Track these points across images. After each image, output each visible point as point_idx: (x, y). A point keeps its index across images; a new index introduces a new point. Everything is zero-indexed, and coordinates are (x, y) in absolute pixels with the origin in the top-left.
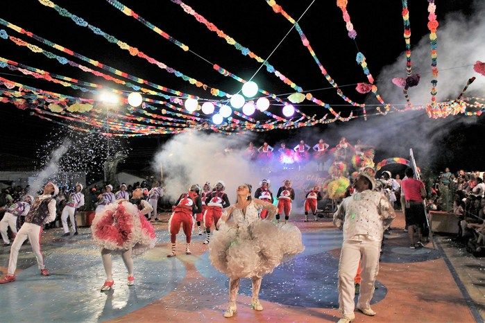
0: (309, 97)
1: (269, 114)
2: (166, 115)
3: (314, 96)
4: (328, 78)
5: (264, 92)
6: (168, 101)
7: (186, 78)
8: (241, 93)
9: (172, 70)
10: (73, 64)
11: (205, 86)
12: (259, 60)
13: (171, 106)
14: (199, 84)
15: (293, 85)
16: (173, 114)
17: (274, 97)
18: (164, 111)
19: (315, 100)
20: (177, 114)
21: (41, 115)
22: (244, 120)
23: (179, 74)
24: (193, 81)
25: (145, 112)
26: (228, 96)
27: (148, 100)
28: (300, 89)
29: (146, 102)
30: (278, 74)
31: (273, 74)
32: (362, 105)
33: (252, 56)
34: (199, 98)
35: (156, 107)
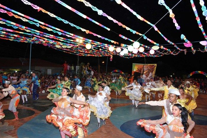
0: (162, 47)
2: (101, 51)
4: (169, 41)
5: (142, 45)
7: (109, 40)
8: (132, 45)
9: (103, 38)
10: (64, 34)
11: (118, 43)
12: (140, 34)
13: (104, 48)
14: (115, 43)
15: (155, 43)
17: (146, 47)
18: (100, 49)
19: (164, 48)
20: (106, 50)
23: (106, 39)
24: (112, 41)
25: (93, 49)
26: (128, 46)
28: (158, 44)
29: (93, 46)
30: (148, 39)
31: (147, 39)
32: (184, 50)
33: (137, 33)
34: (115, 46)
35: (97, 48)
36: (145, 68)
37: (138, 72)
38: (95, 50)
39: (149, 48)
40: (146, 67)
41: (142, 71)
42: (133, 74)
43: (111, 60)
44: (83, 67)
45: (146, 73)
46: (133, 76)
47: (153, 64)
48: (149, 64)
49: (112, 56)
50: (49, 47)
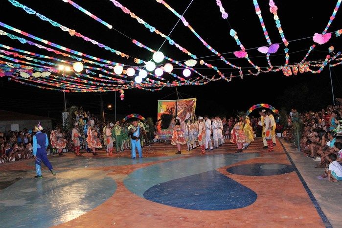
0: (202, 62)
1: (175, 76)
3: (205, 62)
4: (210, 48)
5: (169, 59)
6: (103, 68)
7: (113, 51)
8: (153, 61)
9: (102, 46)
10: (30, 43)
11: (128, 56)
12: (163, 36)
13: (106, 72)
14: (123, 55)
15: (190, 54)
17: (177, 63)
19: (206, 64)
20: (109, 77)
21: (17, 79)
23: (107, 48)
24: (118, 53)
25: (88, 76)
26: (145, 62)
27: (88, 67)
28: (195, 57)
29: (88, 69)
30: (177, 46)
31: (174, 45)
32: (239, 68)
33: (158, 32)
34: (124, 65)
35: (95, 73)
36: (178, 107)
37: (167, 113)
38: (91, 78)
39: (181, 65)
40: (181, 105)
41: (174, 112)
42: (159, 118)
43: (122, 99)
44: (76, 113)
45: (181, 113)
46: (160, 120)
47: (191, 99)
48: (184, 100)
49: (122, 91)
50: (10, 79)
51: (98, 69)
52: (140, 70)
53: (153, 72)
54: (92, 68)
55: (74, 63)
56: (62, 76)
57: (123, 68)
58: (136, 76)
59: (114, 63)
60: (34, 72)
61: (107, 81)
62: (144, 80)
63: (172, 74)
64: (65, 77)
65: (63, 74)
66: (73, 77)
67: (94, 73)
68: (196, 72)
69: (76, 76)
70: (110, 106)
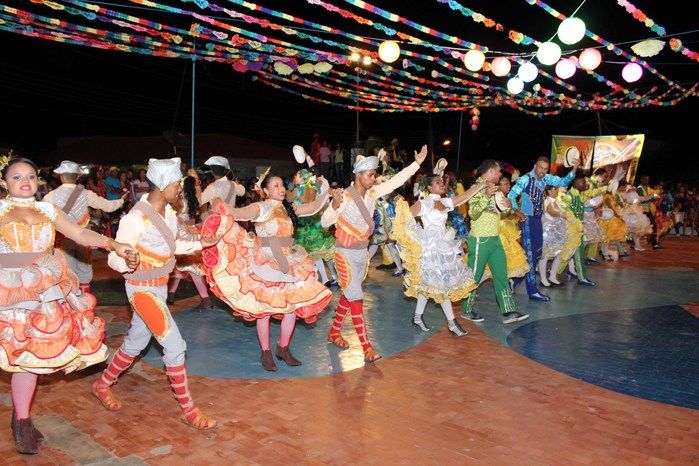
0: (676, 45)
1: (601, 79)
2: (438, 80)
3: (685, 45)
5: (595, 37)
6: (441, 55)
7: (467, 11)
8: (557, 40)
13: (446, 65)
14: (490, 24)
15: (649, 23)
16: (448, 78)
17: (611, 47)
18: (435, 74)
19: (686, 52)
20: (454, 79)
21: (267, 80)
22: (558, 89)
23: (455, 5)
24: (478, 18)
25: (408, 74)
26: (537, 43)
27: (409, 53)
28: (661, 31)
29: (408, 57)
34: (487, 50)
35: (423, 66)
36: (598, 153)
38: (414, 78)
39: (620, 52)
43: (474, 127)
49: (476, 111)
50: (256, 78)
51: (430, 58)
52: (521, 62)
53: (551, 69)
54: (417, 55)
55: (381, 42)
56: (355, 74)
57: (484, 58)
58: (512, 77)
59: (466, 44)
60: (301, 61)
61: (447, 86)
62: (528, 87)
63: (595, 75)
64: (361, 76)
65: (356, 69)
66: (377, 76)
67: (420, 68)
68: (654, 71)
69: (383, 74)
70: (447, 143)
